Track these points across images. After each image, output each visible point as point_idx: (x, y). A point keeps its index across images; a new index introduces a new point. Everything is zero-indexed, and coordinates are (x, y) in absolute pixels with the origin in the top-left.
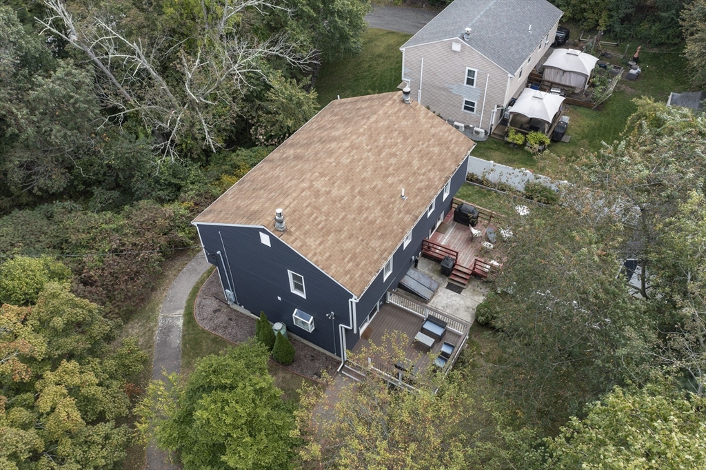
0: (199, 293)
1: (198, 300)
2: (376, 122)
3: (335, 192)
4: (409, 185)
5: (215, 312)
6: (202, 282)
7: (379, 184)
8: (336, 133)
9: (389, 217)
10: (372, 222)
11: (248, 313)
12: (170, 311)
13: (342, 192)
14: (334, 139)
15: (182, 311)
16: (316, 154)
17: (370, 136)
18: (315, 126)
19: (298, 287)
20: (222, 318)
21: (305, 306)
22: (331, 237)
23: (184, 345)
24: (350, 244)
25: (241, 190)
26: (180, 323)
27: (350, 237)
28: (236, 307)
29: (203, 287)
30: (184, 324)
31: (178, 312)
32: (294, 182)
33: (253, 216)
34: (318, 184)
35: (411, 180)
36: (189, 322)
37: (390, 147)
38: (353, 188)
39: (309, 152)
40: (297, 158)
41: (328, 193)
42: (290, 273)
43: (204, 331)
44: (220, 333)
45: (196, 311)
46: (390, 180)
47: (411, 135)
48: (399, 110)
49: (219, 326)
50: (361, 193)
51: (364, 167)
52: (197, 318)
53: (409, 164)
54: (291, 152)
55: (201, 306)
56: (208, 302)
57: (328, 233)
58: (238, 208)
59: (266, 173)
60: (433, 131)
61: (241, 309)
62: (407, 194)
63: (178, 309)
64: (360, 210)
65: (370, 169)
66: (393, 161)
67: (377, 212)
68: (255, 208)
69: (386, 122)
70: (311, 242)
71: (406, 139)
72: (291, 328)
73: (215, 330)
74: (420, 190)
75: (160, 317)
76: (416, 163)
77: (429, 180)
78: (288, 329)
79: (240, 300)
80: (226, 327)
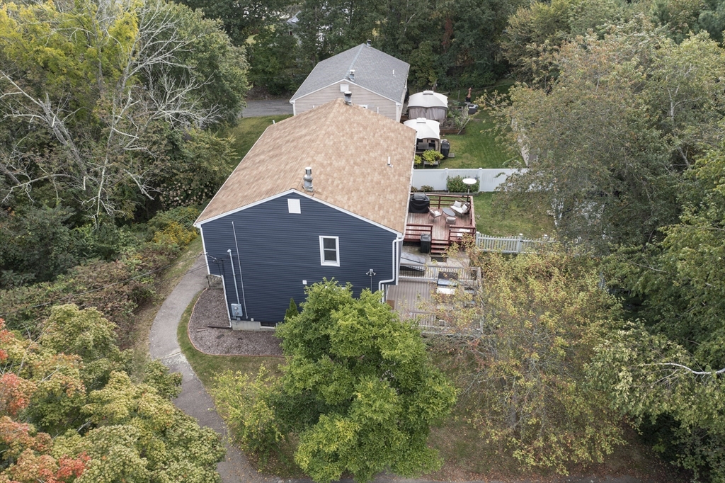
0: (189, 330)
1: (191, 337)
3: (335, 164)
5: (218, 338)
6: (185, 321)
7: (366, 157)
9: (389, 178)
11: (257, 327)
12: (163, 354)
13: (341, 164)
15: (179, 350)
16: (296, 147)
19: (331, 256)
20: (230, 340)
22: (354, 195)
23: (201, 374)
26: (183, 359)
27: (368, 193)
28: (242, 326)
29: (189, 325)
30: (188, 359)
31: (174, 352)
35: (388, 154)
36: (194, 355)
37: (357, 133)
38: (347, 161)
39: (285, 150)
41: (331, 164)
42: (321, 238)
43: (216, 357)
44: (235, 353)
45: (195, 345)
46: (372, 155)
47: (368, 126)
49: (231, 348)
50: (356, 164)
51: (346, 146)
52: (201, 350)
53: (379, 144)
54: (262, 157)
55: (199, 339)
56: (205, 333)
57: (350, 191)
61: (249, 326)
63: (172, 350)
64: (364, 175)
65: (353, 148)
66: (365, 142)
70: (340, 198)
71: (365, 128)
73: (228, 352)
76: (384, 144)
77: (400, 153)
79: (250, 312)
80: (239, 346)
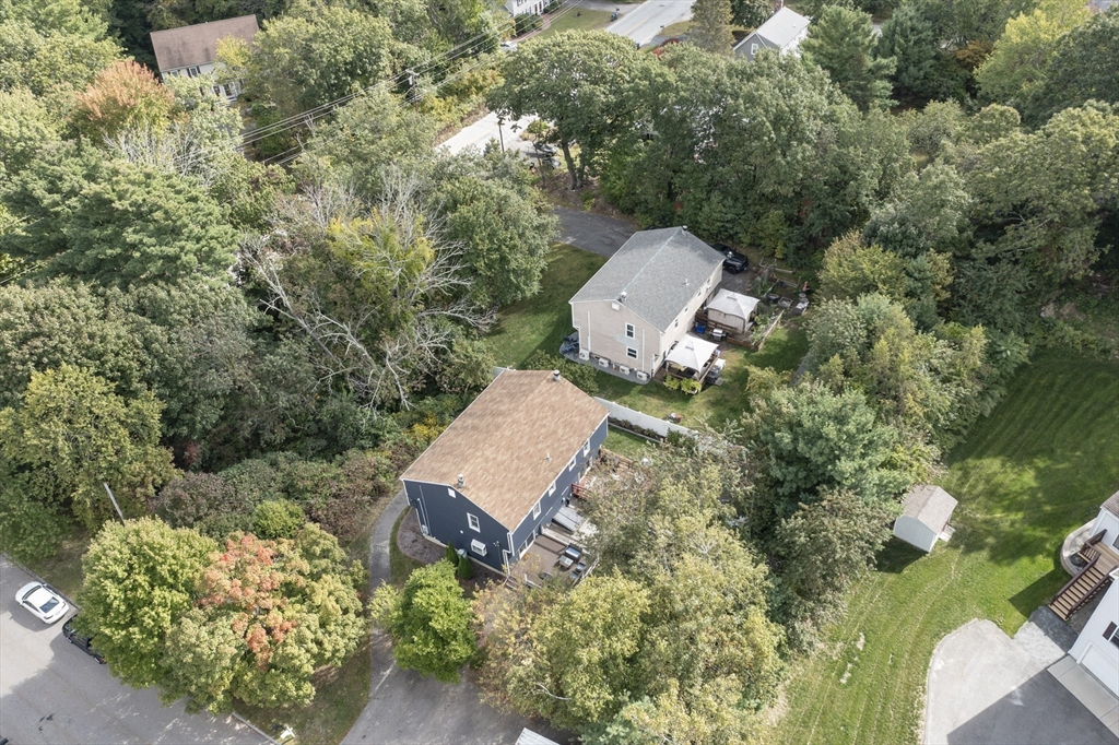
0: (400, 527)
1: (399, 533)
2: (532, 400)
3: (499, 458)
4: (554, 449)
5: (413, 542)
6: (401, 518)
7: (532, 449)
8: (503, 408)
9: (538, 474)
10: (525, 479)
11: (438, 542)
12: (379, 542)
13: (505, 458)
14: (501, 414)
15: (388, 542)
16: (488, 426)
17: (527, 412)
18: (488, 397)
19: (475, 524)
20: (419, 546)
21: (480, 538)
22: (496, 491)
23: (392, 566)
24: (509, 496)
25: (433, 454)
26: (387, 550)
27: (509, 490)
28: (429, 538)
29: (403, 522)
30: (390, 551)
31: (385, 542)
32: (471, 450)
33: (443, 476)
34: (487, 453)
35: (556, 445)
36: (394, 550)
37: (542, 419)
38: (512, 454)
39: (483, 424)
40: (475, 428)
41: (495, 459)
42: (469, 515)
43: (406, 557)
44: (418, 558)
45: (399, 541)
46: (540, 446)
47: (559, 408)
48: (551, 388)
49: (417, 552)
50: (518, 458)
51: (521, 437)
52: (400, 547)
53: (555, 432)
54: (469, 422)
55: (402, 537)
56: (408, 534)
57: (494, 488)
58: (433, 469)
59: (451, 440)
60: (576, 403)
61: (434, 540)
62: (552, 456)
63: (384, 540)
64: (517, 471)
65: (525, 439)
66: (543, 431)
67: (529, 471)
68: (444, 470)
69: (540, 400)
70: (481, 494)
71: (554, 411)
72: (470, 553)
73: (414, 554)
74: (562, 452)
75: (372, 546)
76: (560, 432)
77: (569, 444)
78: (468, 554)
79: (432, 533)
